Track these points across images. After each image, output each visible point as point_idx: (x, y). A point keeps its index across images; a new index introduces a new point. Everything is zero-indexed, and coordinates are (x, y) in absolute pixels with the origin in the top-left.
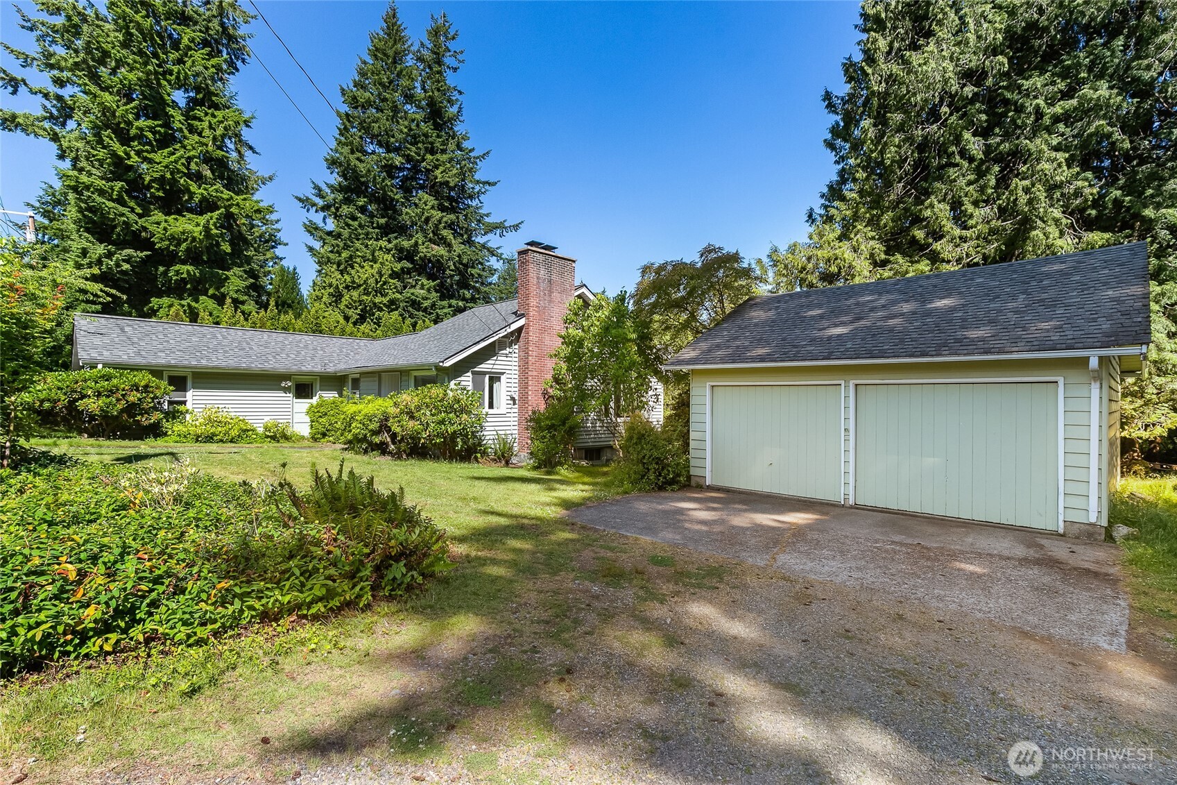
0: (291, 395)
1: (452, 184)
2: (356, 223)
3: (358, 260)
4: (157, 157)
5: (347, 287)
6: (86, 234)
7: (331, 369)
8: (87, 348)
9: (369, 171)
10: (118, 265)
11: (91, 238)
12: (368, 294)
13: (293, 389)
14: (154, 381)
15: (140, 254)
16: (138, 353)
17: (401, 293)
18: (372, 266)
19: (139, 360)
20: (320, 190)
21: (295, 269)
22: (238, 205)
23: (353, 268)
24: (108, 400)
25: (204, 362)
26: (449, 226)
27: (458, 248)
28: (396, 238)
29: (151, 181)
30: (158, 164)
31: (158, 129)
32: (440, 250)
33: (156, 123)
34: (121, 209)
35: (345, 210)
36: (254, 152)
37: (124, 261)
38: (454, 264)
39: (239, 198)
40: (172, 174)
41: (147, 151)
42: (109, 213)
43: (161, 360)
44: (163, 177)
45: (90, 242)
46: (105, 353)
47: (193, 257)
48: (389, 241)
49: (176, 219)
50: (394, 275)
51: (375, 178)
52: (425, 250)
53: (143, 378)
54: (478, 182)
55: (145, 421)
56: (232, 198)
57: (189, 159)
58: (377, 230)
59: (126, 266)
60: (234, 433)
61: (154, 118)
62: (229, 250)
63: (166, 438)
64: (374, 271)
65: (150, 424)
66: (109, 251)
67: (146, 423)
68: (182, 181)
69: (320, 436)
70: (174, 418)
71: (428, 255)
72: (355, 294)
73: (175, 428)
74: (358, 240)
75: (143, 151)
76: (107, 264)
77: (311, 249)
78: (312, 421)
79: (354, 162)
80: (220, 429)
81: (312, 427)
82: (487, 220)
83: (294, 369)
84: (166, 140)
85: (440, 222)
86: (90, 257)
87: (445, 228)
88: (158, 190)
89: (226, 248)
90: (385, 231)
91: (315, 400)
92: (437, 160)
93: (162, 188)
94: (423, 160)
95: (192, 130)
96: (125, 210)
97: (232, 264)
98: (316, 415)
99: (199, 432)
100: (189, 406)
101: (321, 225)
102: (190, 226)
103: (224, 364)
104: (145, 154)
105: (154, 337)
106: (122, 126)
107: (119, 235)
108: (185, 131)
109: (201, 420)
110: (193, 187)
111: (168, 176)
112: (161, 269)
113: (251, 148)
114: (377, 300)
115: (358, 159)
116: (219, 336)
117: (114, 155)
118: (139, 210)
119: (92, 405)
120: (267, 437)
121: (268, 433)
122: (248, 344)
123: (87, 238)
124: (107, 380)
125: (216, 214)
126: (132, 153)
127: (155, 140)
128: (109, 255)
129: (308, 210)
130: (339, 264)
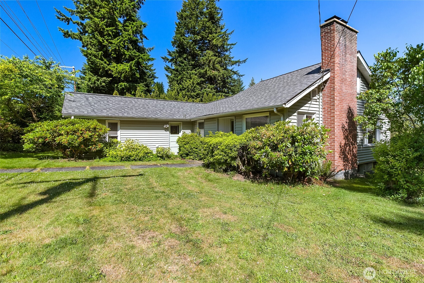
0: (168, 132)
1: (219, 45)
2: (183, 64)
3: (185, 79)
4: (113, 41)
5: (181, 90)
6: (90, 73)
7: (188, 117)
8: (67, 108)
9: (188, 43)
10: (101, 84)
11: (92, 74)
12: (189, 92)
13: (170, 129)
14: (100, 125)
15: (108, 79)
16: (93, 111)
17: (201, 91)
18: (190, 81)
19: (93, 114)
20: (170, 53)
21: (162, 83)
22: (142, 58)
23: (183, 82)
24: (73, 137)
25: (126, 115)
26: (219, 62)
27: (222, 71)
28: (198, 69)
29: (112, 51)
30: (114, 44)
31: (113, 30)
32: (215, 72)
33: (113, 28)
34: (101, 62)
35: (179, 59)
36: (147, 39)
37: (103, 82)
38: (221, 78)
39: (142, 55)
40: (119, 47)
41: (110, 39)
42: (97, 64)
43: (104, 114)
44: (115, 49)
45: (92, 76)
46: (76, 110)
47: (126, 79)
48: (196, 71)
49: (120, 65)
50: (198, 84)
51: (190, 46)
52: (209, 73)
53: (93, 124)
54: (228, 45)
55: (93, 148)
56: (139, 55)
57: (124, 41)
58: (191, 67)
59: (103, 84)
60: (141, 155)
61: (113, 26)
62: (139, 76)
63: (106, 159)
64: (191, 82)
65: (97, 151)
66: (98, 78)
67: (94, 150)
68: (122, 50)
69: (184, 155)
70: (110, 146)
71: (211, 75)
72: (184, 92)
73: (111, 153)
74: (184, 71)
75: (109, 39)
76: (97, 83)
77: (167, 76)
78: (180, 147)
79: (182, 40)
80: (133, 153)
81: (180, 150)
82: (232, 60)
83: (170, 118)
84: (116, 35)
85: (215, 60)
86: (91, 81)
87: (217, 64)
88: (114, 54)
89: (138, 75)
90: (194, 67)
91: (180, 135)
92: (214, 36)
93: (115, 54)
94: (208, 37)
95: (125, 30)
96: (103, 62)
97: (140, 82)
98: (182, 143)
99: (123, 155)
100: (119, 139)
101: (170, 67)
102: (124, 67)
103: (136, 115)
104: (109, 40)
105: (102, 102)
106: (101, 30)
107: (101, 72)
108: (123, 31)
109: (124, 148)
110: (126, 53)
111: (117, 48)
112: (116, 85)
113: (145, 37)
114: (192, 94)
115: (183, 39)
116: (133, 102)
117: (99, 41)
118: (108, 63)
119: (64, 140)
120: (158, 156)
121: (159, 155)
122: (147, 105)
123: (91, 74)
124: (73, 125)
125: (134, 62)
126: (105, 41)
127: (113, 35)
128: (98, 80)
129: (166, 62)
130: (177, 81)
